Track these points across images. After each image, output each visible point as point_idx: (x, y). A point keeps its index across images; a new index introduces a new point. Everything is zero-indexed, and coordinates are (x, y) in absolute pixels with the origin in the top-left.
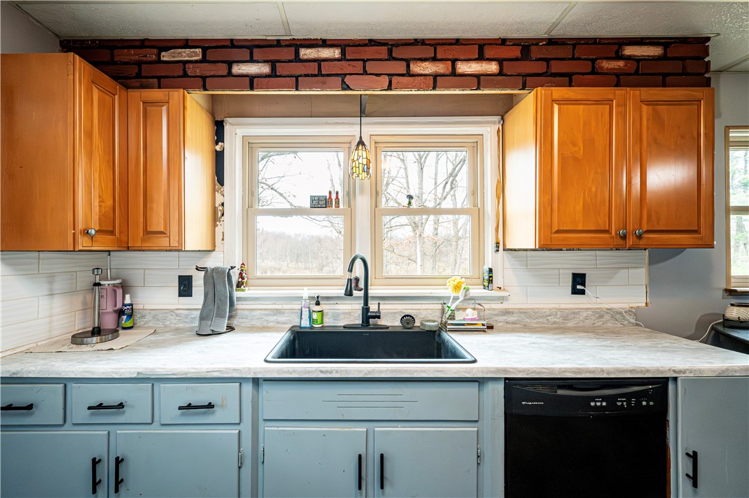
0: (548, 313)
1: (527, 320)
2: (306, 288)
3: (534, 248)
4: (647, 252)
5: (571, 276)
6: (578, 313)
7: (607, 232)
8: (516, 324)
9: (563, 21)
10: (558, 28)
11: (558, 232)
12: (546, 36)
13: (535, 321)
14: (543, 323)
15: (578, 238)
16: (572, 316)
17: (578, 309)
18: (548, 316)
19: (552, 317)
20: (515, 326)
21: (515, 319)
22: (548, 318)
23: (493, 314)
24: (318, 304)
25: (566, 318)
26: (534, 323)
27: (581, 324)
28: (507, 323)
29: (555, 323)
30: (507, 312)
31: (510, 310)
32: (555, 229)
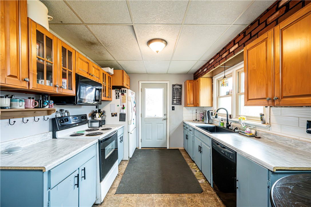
0: (286, 139)
1: (276, 140)
2: (220, 116)
14: (284, 144)
16: (300, 144)
17: (306, 141)
18: (286, 141)
19: (289, 142)
22: (287, 142)
23: (263, 134)
24: (222, 121)
25: (297, 145)
26: (280, 142)
27: (306, 151)
28: (268, 139)
29: (290, 145)
30: (268, 134)
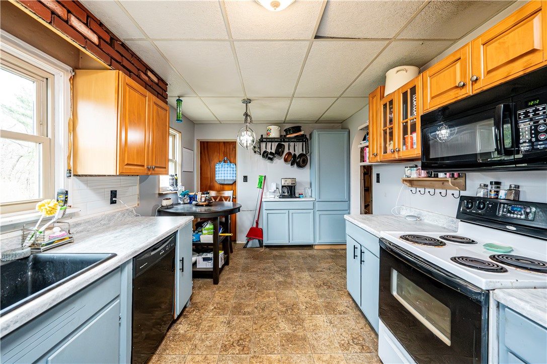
0: (101, 219)
1: (89, 227)
3: (115, 174)
4: (138, 177)
5: (110, 192)
6: (114, 216)
7: (143, 166)
8: (82, 231)
9: (136, 42)
10: (131, 42)
11: (128, 164)
12: (123, 40)
13: (94, 226)
14: (98, 227)
15: (135, 169)
16: (112, 218)
17: (114, 213)
18: (100, 221)
19: (103, 221)
20: (83, 233)
21: (82, 228)
25: (110, 220)
26: (93, 228)
28: (77, 232)
30: (77, 224)
31: (79, 222)
32: (126, 163)
